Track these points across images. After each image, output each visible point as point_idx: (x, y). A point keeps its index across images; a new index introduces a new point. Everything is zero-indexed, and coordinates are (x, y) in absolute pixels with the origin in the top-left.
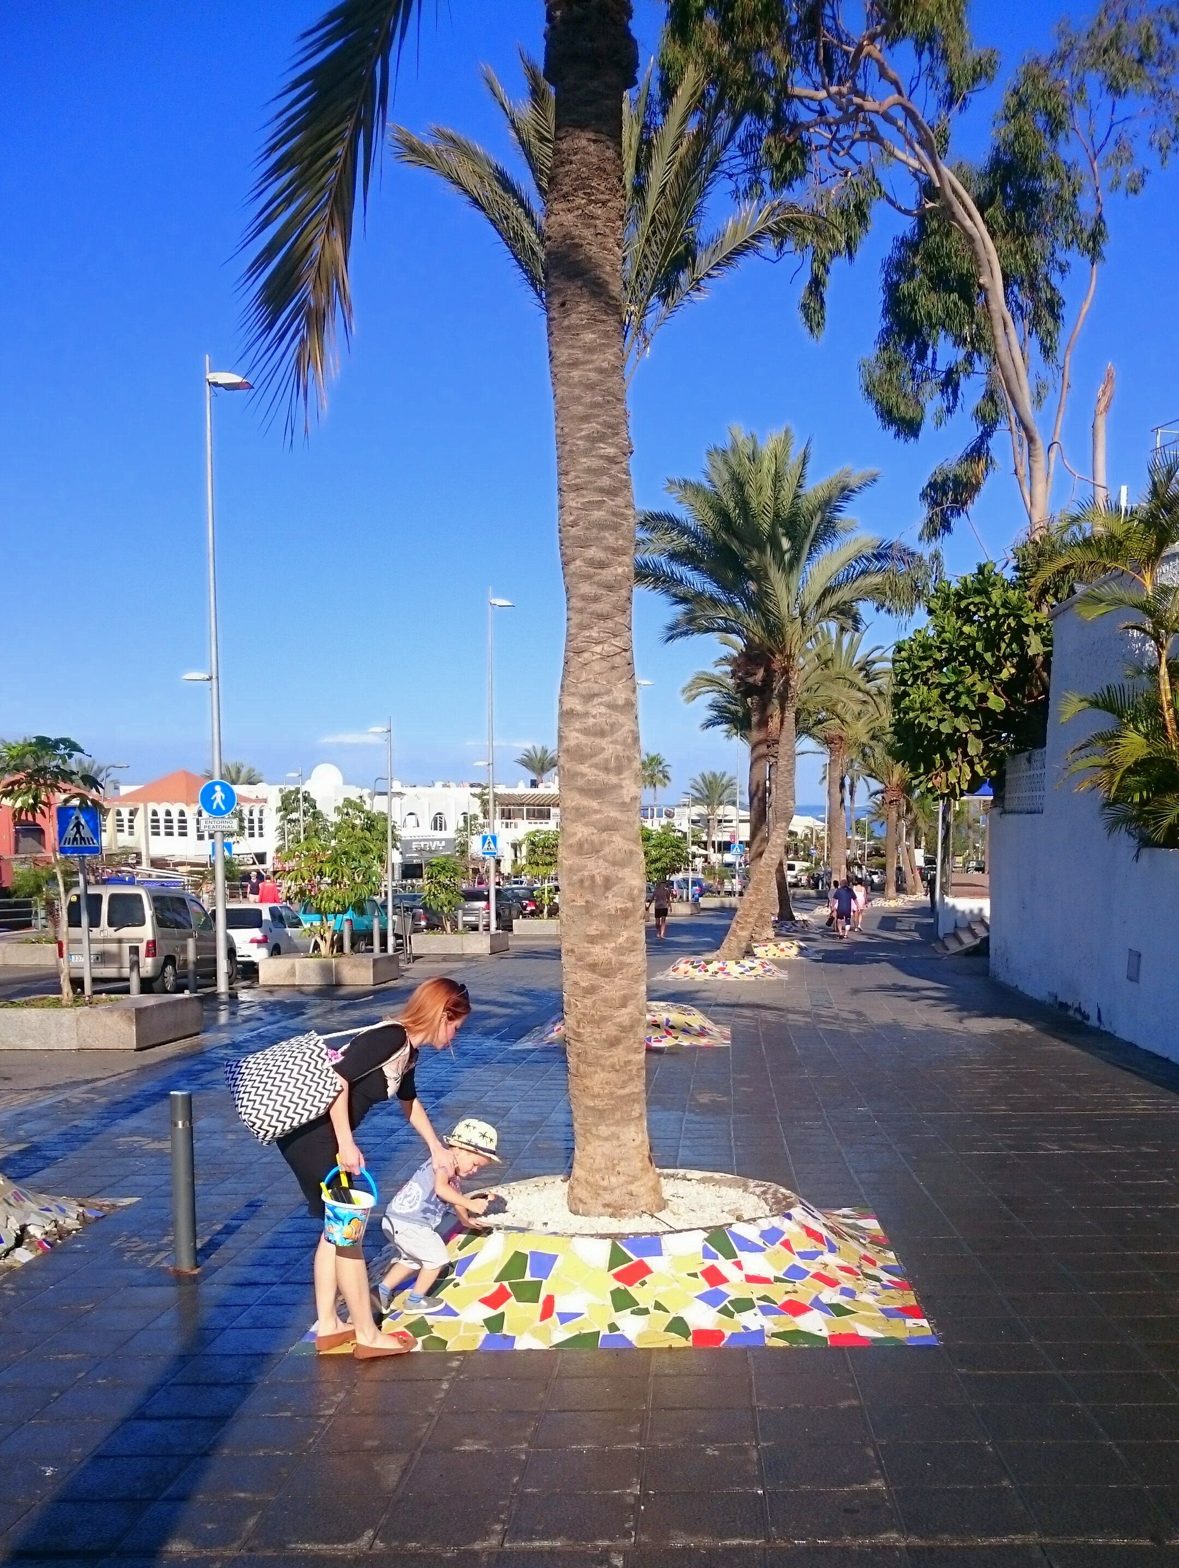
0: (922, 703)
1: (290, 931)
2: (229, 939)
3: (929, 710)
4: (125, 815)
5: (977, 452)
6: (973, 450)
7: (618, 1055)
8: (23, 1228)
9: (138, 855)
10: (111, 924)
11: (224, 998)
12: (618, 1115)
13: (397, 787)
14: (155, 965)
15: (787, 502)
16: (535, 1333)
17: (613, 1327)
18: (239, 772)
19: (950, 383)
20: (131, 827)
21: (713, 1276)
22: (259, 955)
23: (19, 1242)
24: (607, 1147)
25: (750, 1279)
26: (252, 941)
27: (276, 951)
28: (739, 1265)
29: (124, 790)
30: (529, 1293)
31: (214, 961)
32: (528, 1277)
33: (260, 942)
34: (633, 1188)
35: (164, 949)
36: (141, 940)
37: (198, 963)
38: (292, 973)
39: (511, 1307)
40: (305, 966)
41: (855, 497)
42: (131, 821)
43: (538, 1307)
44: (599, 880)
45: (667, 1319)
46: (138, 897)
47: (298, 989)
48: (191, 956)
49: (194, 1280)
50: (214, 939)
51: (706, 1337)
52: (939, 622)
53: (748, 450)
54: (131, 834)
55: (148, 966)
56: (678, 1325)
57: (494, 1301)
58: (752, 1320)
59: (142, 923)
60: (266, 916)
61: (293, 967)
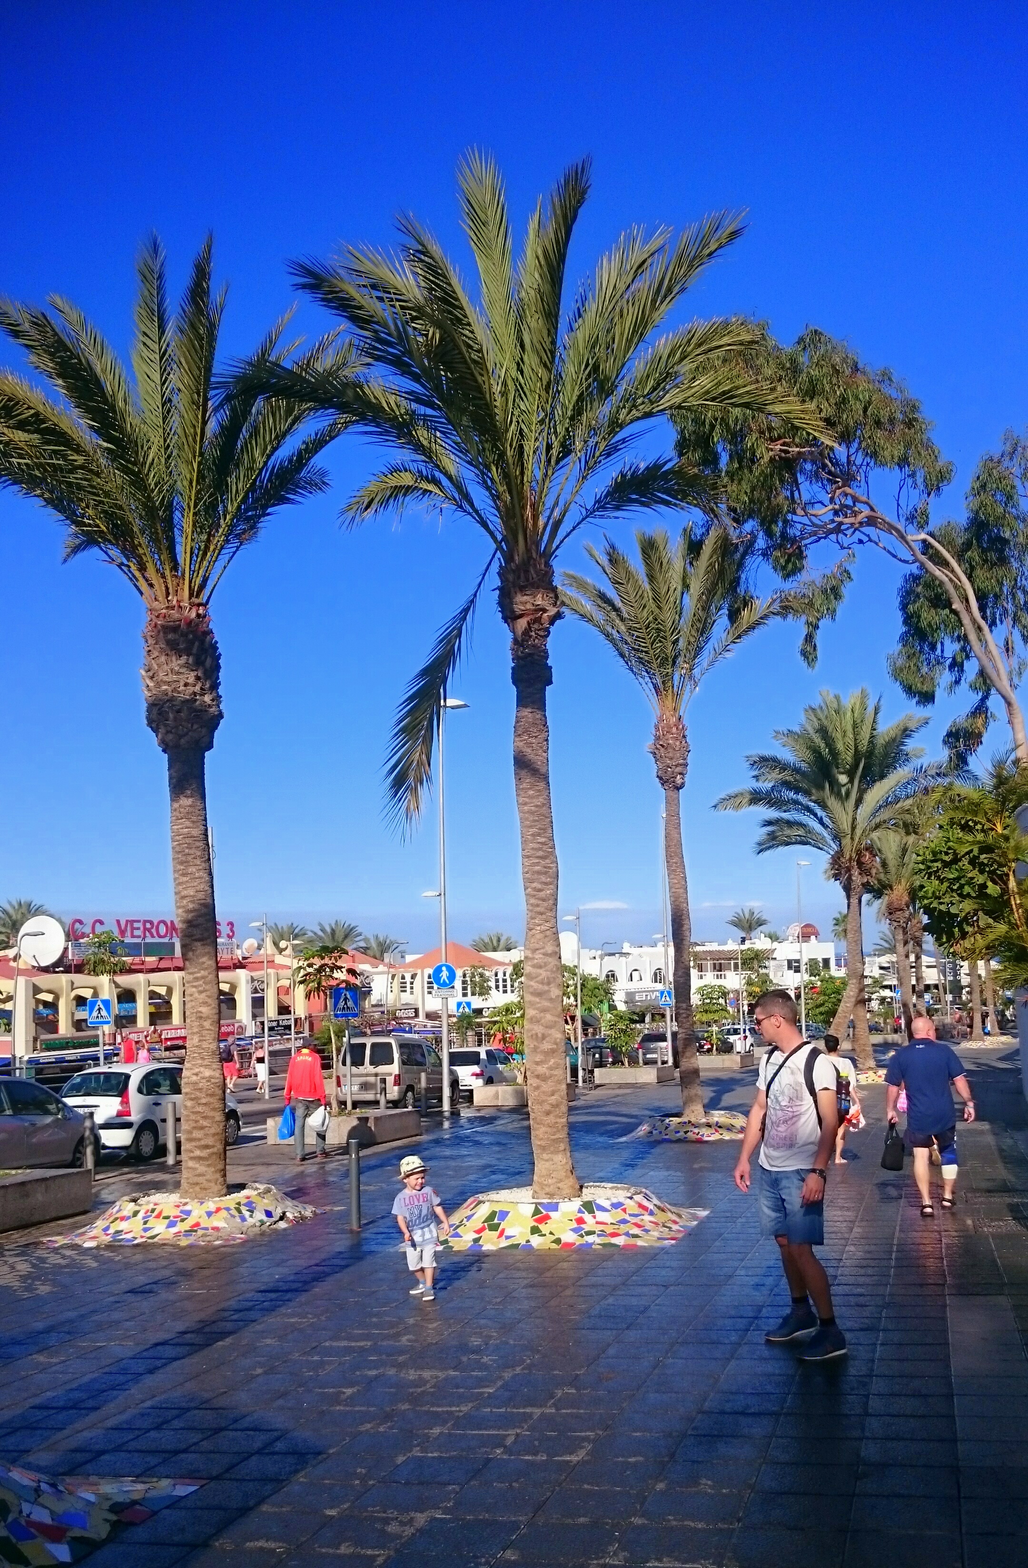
0: (934, 893)
1: (500, 1067)
2: (452, 1073)
3: (939, 898)
4: (408, 979)
5: (980, 709)
6: (976, 709)
7: (551, 1119)
8: (284, 1213)
9: (416, 1011)
10: (372, 1063)
11: (447, 1114)
12: (552, 1149)
13: (626, 948)
14: (400, 1092)
15: (865, 742)
16: (493, 1244)
17: (528, 1241)
18: (499, 940)
19: (956, 666)
20: (412, 988)
21: (580, 1221)
22: (476, 1084)
23: (282, 1218)
24: (548, 1164)
25: (597, 1223)
26: (473, 1075)
27: (489, 1081)
28: (594, 1217)
29: (409, 958)
30: (494, 1228)
31: (440, 1089)
32: (496, 1221)
33: (477, 1075)
34: (559, 1185)
35: (406, 1081)
36: (390, 1074)
37: (427, 1089)
38: (496, 1096)
39: (487, 1234)
40: (505, 1092)
41: (915, 735)
42: (412, 983)
43: (497, 1233)
44: (540, 1035)
45: (553, 1238)
46: (389, 1045)
47: (498, 1108)
48: (423, 1084)
49: (359, 1232)
50: (441, 1074)
51: (568, 1245)
52: (945, 834)
53: (835, 705)
54: (412, 993)
55: (394, 1092)
56: (558, 1241)
57: (479, 1231)
58: (590, 1239)
59: (392, 1062)
60: (483, 1056)
61: (497, 1093)
